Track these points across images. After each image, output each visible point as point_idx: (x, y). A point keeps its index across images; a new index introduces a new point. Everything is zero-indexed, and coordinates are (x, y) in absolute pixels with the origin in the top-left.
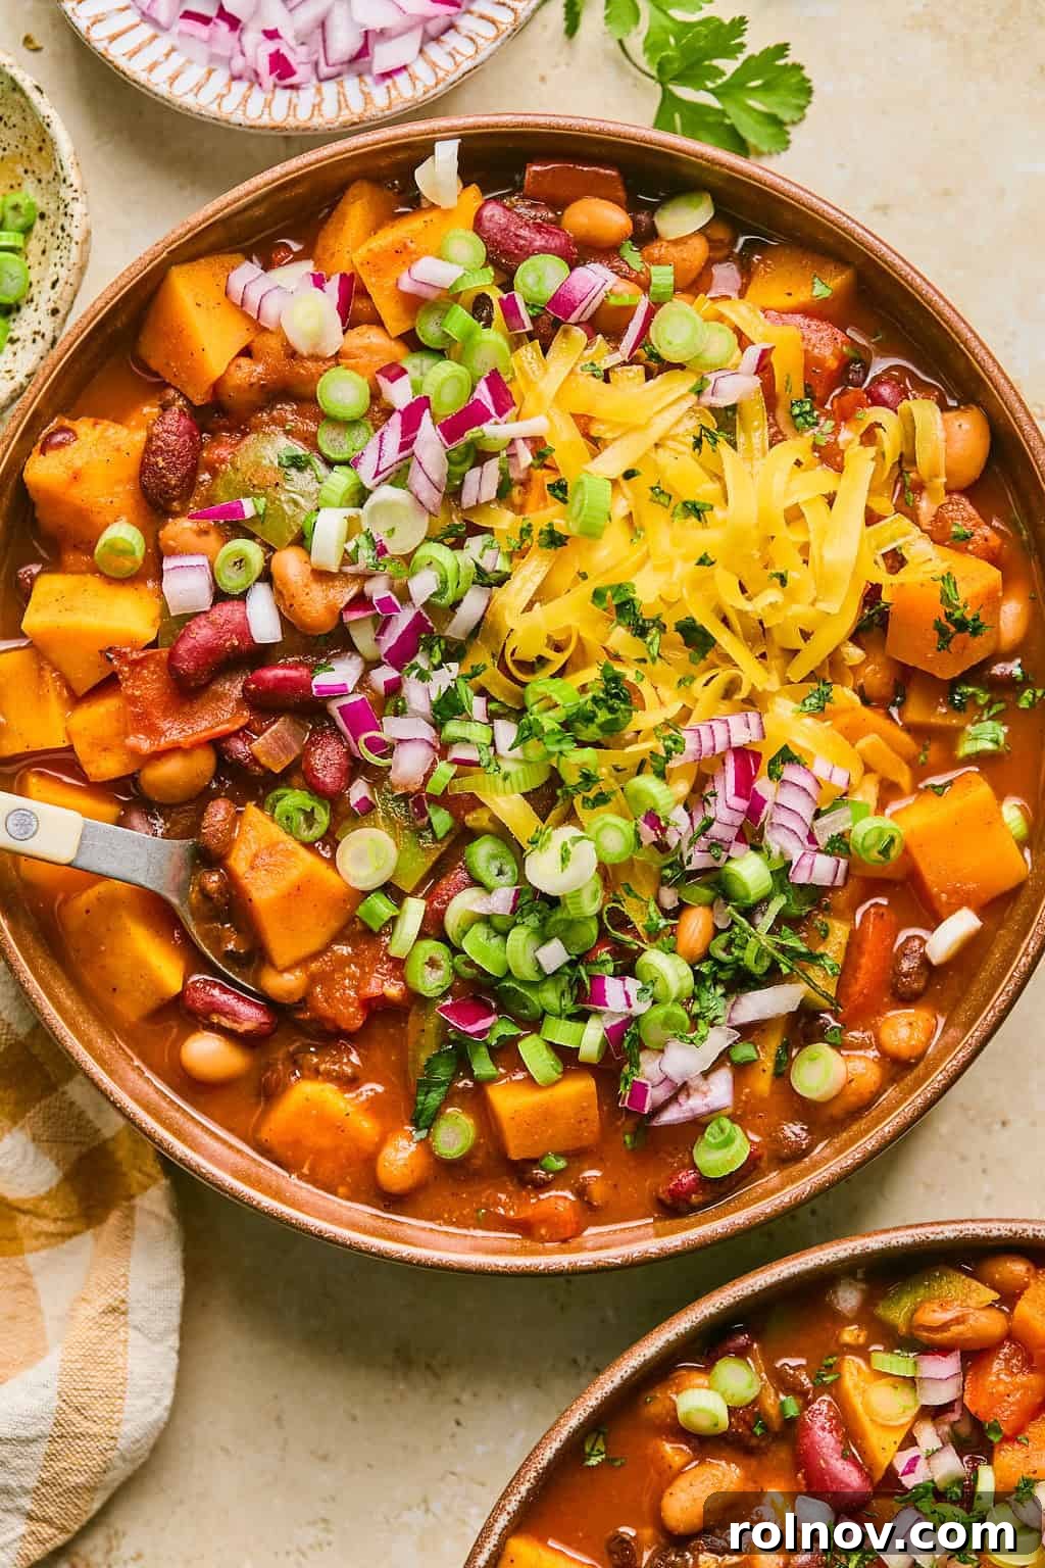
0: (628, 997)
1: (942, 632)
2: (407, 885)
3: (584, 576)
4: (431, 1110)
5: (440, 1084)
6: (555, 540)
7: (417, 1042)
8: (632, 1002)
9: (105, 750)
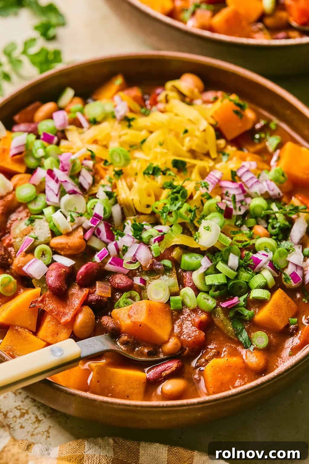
0: (264, 255)
1: (237, 113)
2: (176, 289)
3: (136, 174)
4: (247, 339)
5: (242, 331)
6: (119, 174)
7: (224, 325)
8: (267, 254)
9: (58, 334)
